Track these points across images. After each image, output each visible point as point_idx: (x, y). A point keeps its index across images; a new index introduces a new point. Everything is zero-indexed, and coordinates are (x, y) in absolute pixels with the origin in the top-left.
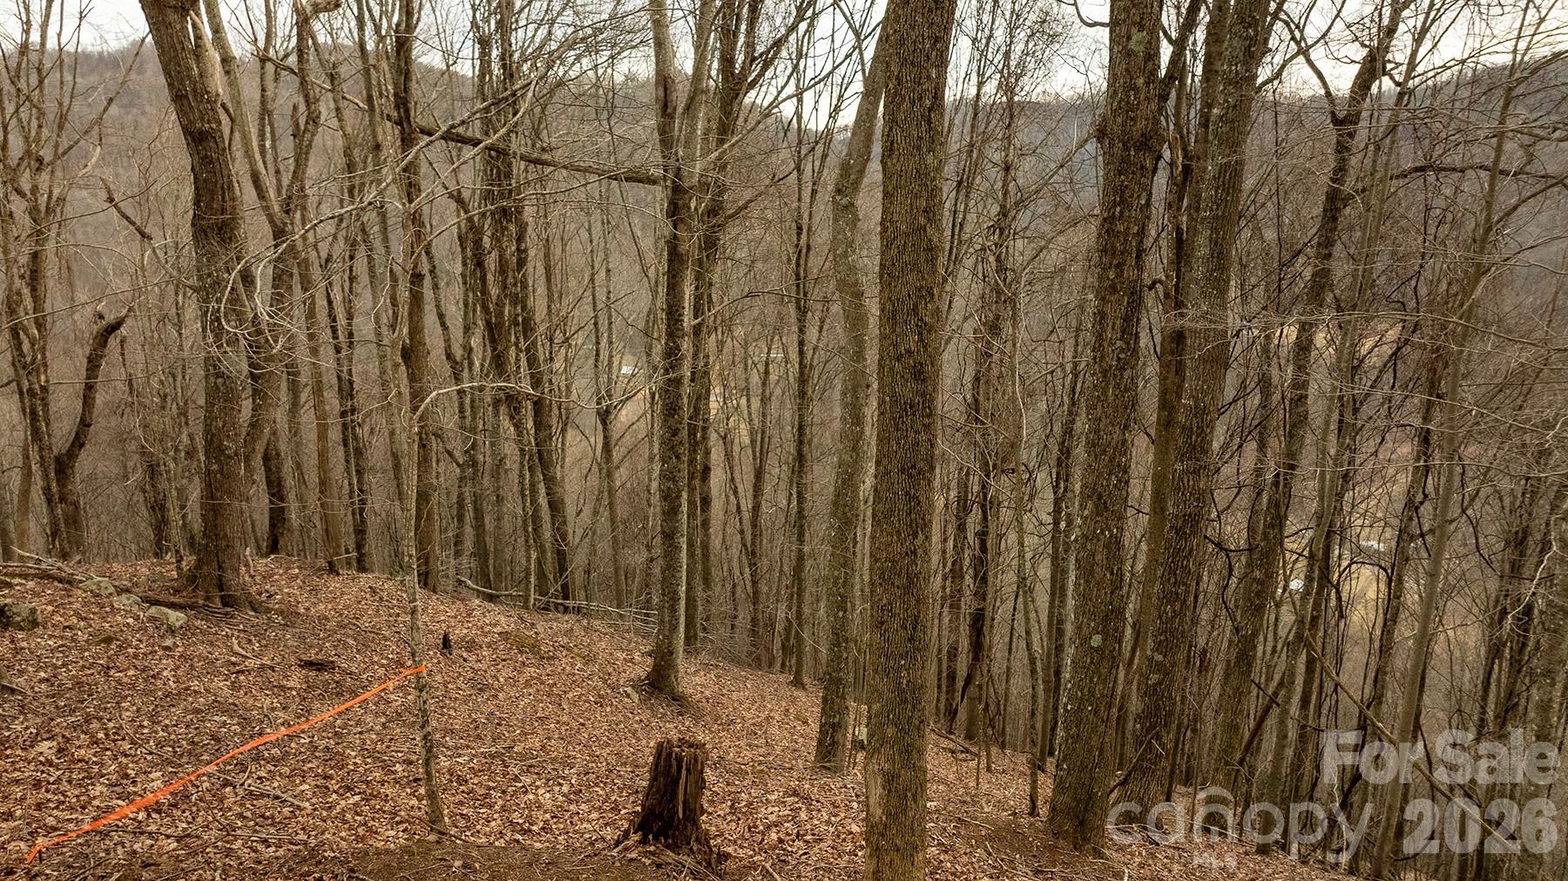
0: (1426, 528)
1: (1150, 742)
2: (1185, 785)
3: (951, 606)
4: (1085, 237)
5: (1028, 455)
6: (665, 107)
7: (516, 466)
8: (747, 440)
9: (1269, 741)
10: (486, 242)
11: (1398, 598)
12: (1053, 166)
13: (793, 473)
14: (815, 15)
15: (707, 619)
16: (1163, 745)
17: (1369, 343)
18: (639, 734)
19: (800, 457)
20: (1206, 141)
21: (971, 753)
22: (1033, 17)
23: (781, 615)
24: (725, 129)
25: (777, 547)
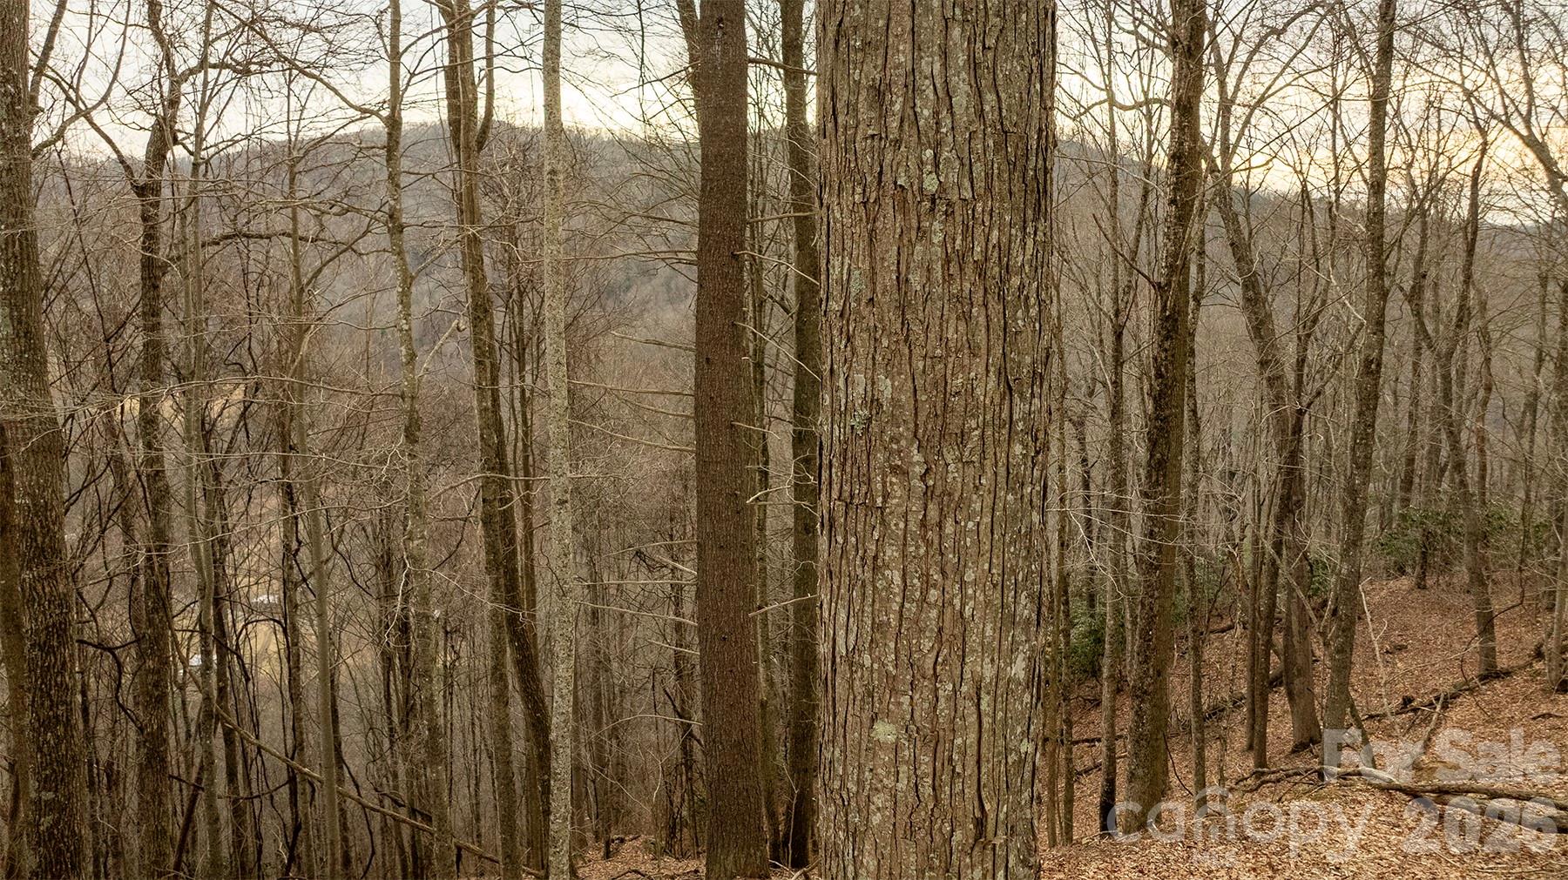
9: (203, 831)
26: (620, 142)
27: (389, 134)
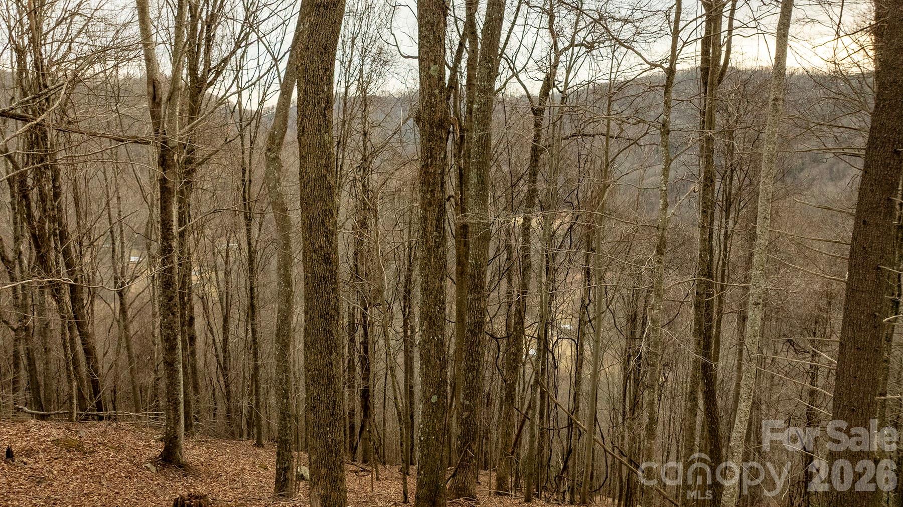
0: (591, 317)
1: (466, 451)
2: (485, 470)
3: (349, 387)
4: (411, 172)
5: (388, 295)
6: (155, 99)
7: (59, 327)
8: (217, 299)
9: (526, 438)
10: (30, 182)
11: (582, 354)
12: (391, 133)
13: (248, 316)
14: (247, 46)
15: (198, 413)
16: (473, 451)
17: (557, 223)
18: (158, 492)
19: (252, 306)
20: (471, 121)
21: (367, 471)
22: (374, 51)
23: (245, 404)
24: (194, 111)
25: (241, 362)
26: (811, 77)
27: (668, 78)
